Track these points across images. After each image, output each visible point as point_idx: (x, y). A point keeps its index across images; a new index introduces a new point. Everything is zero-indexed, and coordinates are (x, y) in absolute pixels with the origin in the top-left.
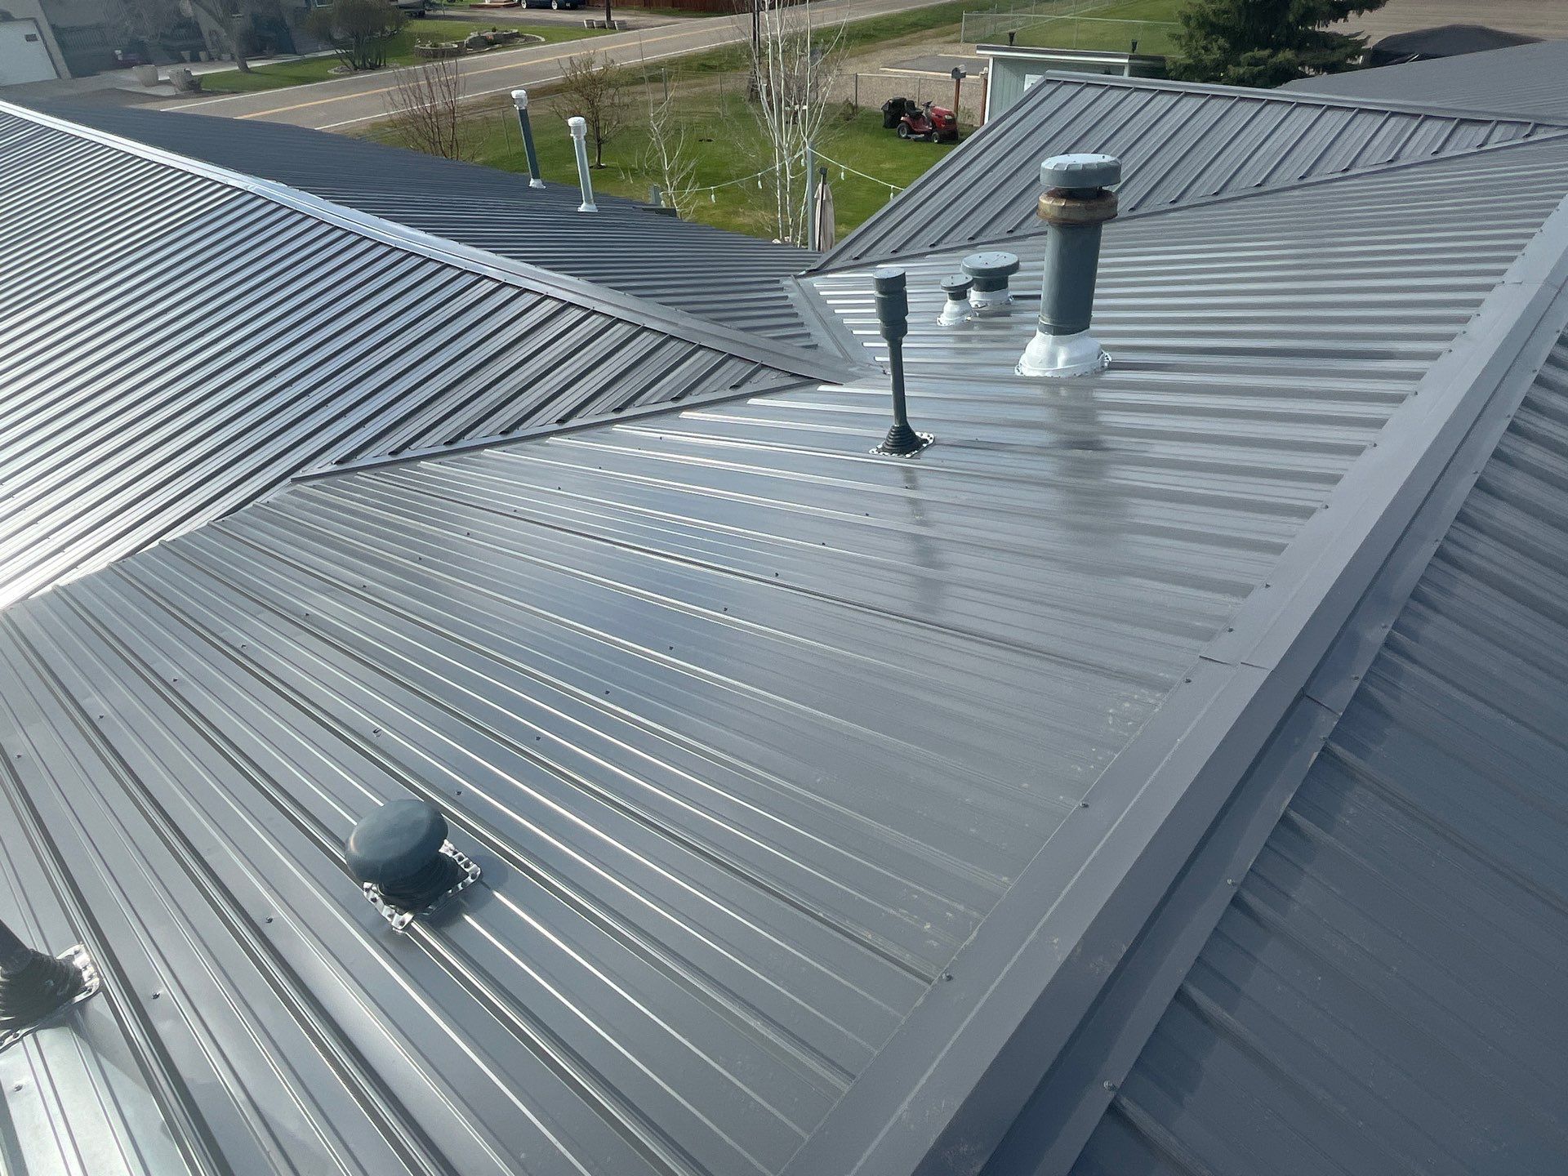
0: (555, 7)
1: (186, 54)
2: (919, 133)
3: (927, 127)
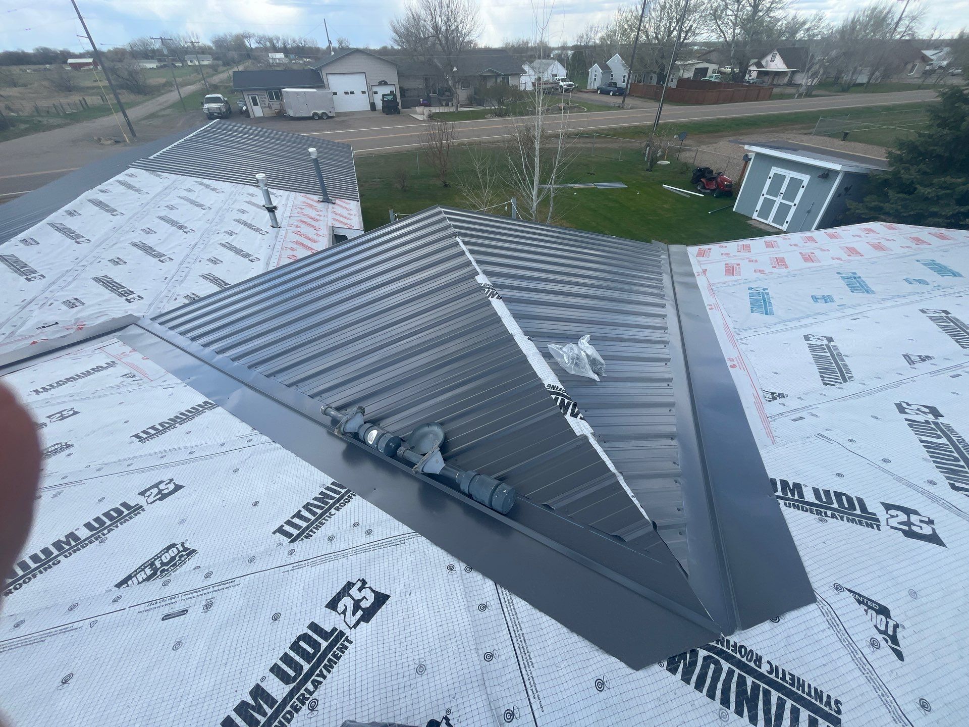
0: (611, 94)
1: (444, 103)
2: (708, 189)
3: (714, 187)
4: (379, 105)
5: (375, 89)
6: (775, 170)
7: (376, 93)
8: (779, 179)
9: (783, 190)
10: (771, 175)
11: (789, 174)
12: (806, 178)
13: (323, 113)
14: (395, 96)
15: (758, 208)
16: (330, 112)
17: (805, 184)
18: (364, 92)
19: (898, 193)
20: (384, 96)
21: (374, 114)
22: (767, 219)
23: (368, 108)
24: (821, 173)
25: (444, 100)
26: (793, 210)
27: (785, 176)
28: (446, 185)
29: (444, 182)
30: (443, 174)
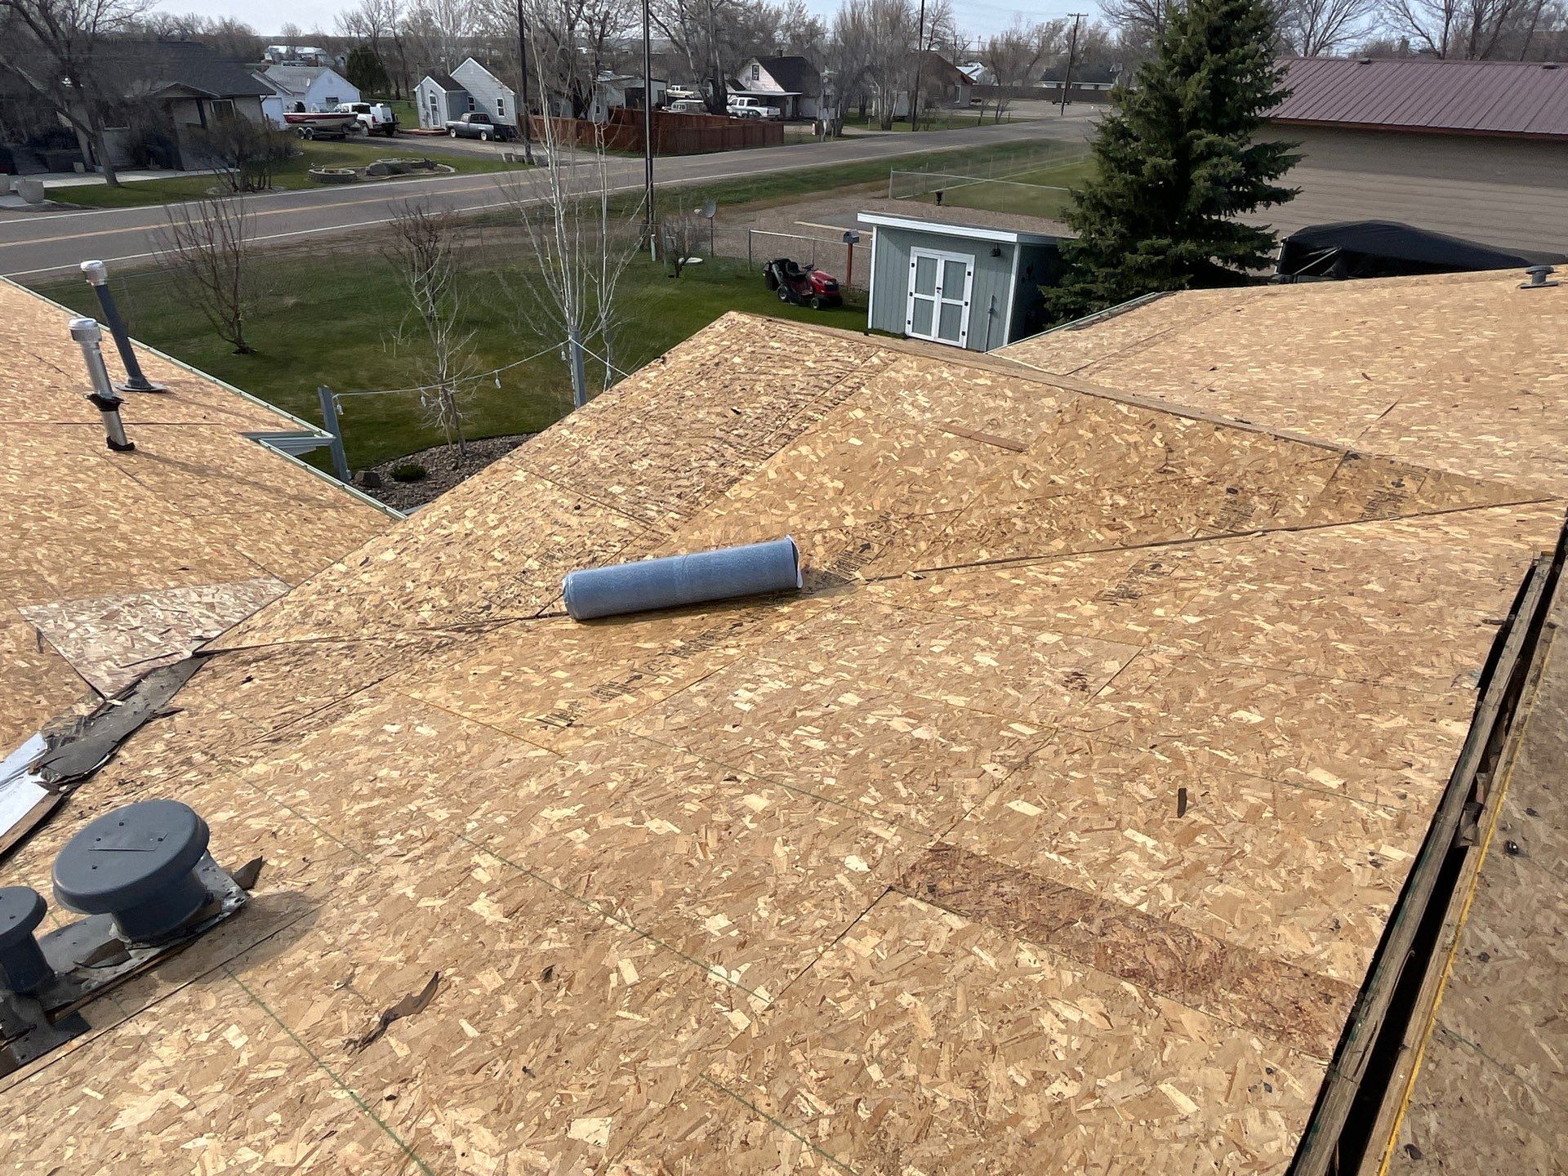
0: (485, 138)
6: (916, 253)
8: (926, 266)
9: (939, 282)
10: (913, 260)
11: (941, 256)
12: (968, 260)
15: (910, 316)
17: (970, 268)
22: (929, 334)
24: (990, 249)
26: (966, 311)
27: (935, 260)
28: (243, 350)
29: (238, 341)
30: (234, 323)
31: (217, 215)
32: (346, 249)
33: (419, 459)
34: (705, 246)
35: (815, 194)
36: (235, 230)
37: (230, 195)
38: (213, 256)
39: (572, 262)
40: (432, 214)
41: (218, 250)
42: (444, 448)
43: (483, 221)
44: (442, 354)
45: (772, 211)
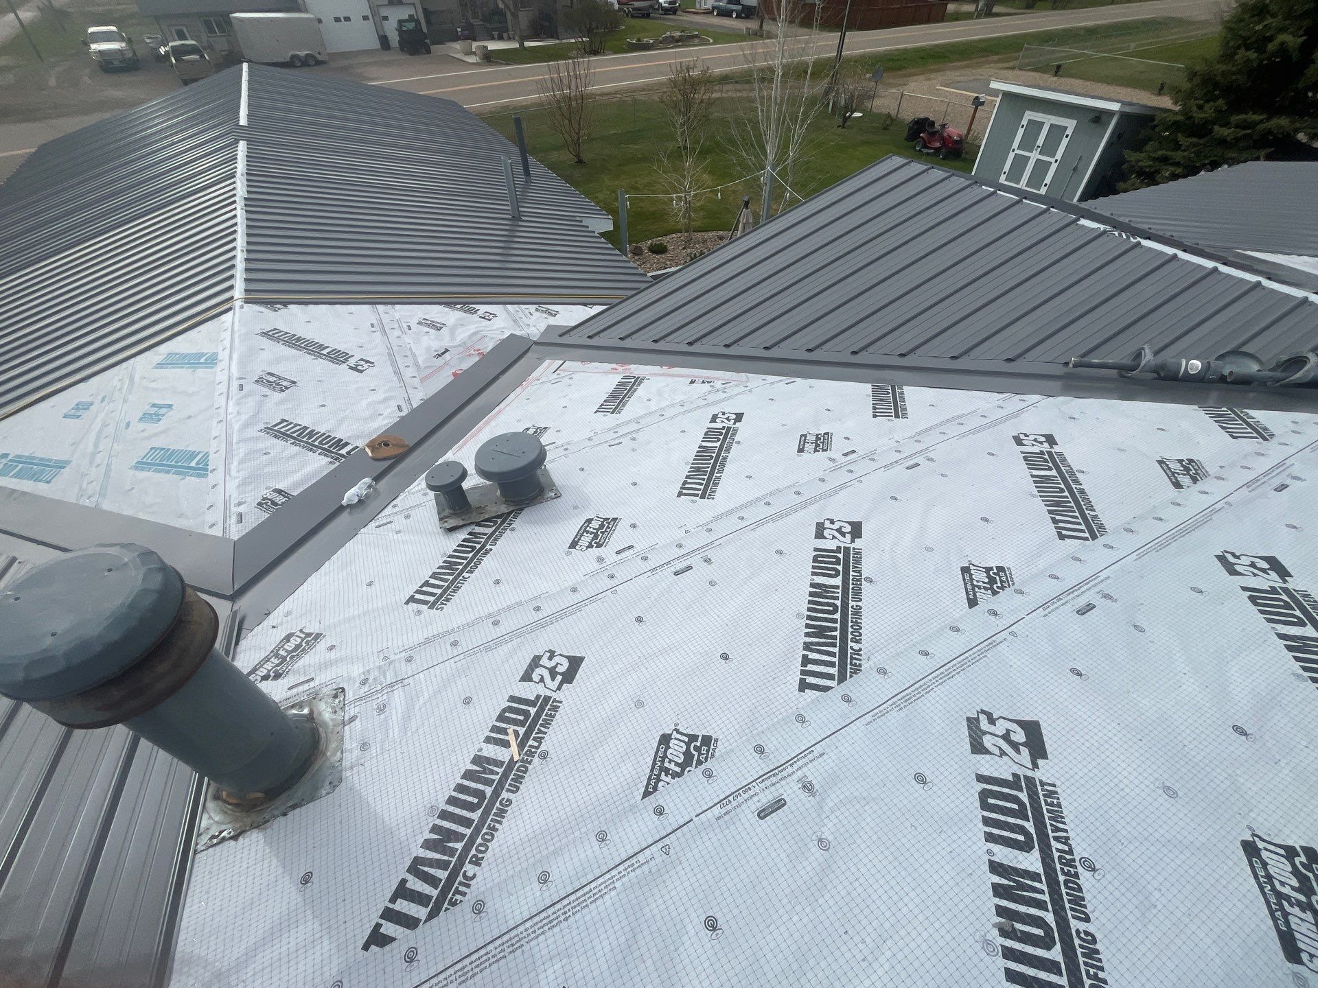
2: (930, 148)
3: (938, 145)
4: (394, 38)
5: (384, 12)
6: (1029, 115)
7: (386, 18)
8: (1035, 126)
9: (1040, 141)
10: (1024, 122)
11: (1049, 120)
12: (1070, 124)
13: (307, 55)
14: (417, 22)
15: (1007, 168)
16: (319, 53)
17: (1069, 132)
18: (365, 18)
19: (1189, 136)
20: (400, 22)
21: (386, 56)
22: (1018, 183)
23: (374, 43)
24: (1092, 116)
25: (494, 29)
26: (1054, 167)
27: (1043, 123)
28: (580, 162)
29: (578, 156)
30: (577, 143)
31: (574, 70)
32: (641, 97)
33: (664, 240)
34: (868, 104)
35: (958, 64)
36: (583, 80)
37: (582, 57)
38: (570, 98)
39: (780, 111)
40: (695, 73)
41: (573, 94)
42: (679, 235)
43: (725, 79)
44: (689, 172)
45: (921, 77)
